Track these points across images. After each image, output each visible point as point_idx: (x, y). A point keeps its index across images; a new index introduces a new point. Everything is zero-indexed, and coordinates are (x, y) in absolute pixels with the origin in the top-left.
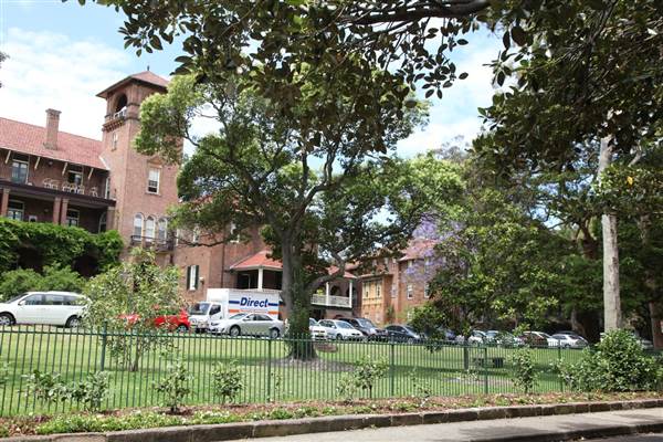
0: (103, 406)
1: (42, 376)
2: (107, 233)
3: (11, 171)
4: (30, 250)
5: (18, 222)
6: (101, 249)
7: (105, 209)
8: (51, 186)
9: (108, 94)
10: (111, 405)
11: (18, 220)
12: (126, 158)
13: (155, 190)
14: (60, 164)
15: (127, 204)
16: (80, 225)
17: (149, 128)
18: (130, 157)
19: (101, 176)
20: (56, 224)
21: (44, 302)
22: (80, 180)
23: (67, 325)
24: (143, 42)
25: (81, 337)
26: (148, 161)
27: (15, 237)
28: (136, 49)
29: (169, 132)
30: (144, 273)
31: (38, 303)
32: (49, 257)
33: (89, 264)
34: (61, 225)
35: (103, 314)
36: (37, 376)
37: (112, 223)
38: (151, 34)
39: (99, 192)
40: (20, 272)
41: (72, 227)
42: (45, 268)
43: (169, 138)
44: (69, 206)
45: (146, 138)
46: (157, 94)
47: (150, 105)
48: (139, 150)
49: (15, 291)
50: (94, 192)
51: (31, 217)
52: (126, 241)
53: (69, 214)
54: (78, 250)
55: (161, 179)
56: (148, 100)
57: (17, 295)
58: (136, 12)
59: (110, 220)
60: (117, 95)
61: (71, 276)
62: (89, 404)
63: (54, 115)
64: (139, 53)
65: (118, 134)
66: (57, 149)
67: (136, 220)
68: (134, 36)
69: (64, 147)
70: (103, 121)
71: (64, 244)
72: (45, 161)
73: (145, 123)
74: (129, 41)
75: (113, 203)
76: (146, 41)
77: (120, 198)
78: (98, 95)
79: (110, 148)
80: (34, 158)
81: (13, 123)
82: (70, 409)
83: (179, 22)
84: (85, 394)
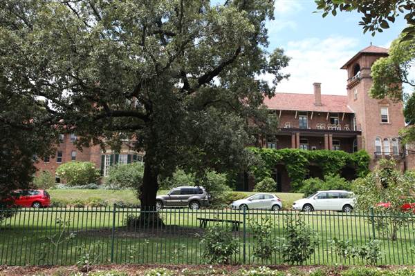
0: (379, 263)
1: (339, 241)
2: (358, 152)
3: (299, 123)
4: (314, 166)
5: (306, 151)
6: (356, 162)
7: (355, 137)
8: (321, 128)
9: (347, 66)
10: (384, 262)
11: (306, 149)
12: (364, 103)
13: (386, 121)
14: (325, 114)
15: (368, 133)
16: (341, 149)
17: (379, 81)
18: (367, 102)
19: (350, 117)
20: (327, 150)
21: (327, 197)
22: (337, 121)
23: (343, 211)
24: (376, 26)
25: (353, 218)
26: (379, 103)
27: (306, 160)
28: (372, 32)
29: (393, 81)
30: (390, 175)
31: (324, 198)
32: (326, 170)
33: (350, 172)
34: (330, 150)
35: (367, 203)
36: (336, 241)
37: (361, 145)
38: (380, 20)
39: (350, 127)
40: (312, 180)
41: (337, 150)
42: (325, 176)
43: (393, 86)
44: (333, 138)
45: (378, 88)
46: (381, 58)
47: (378, 66)
48: (374, 97)
49: (310, 191)
50: (347, 128)
51: (313, 147)
52: (372, 156)
53: (334, 143)
54: (342, 164)
55: (389, 112)
56: (376, 63)
57: (312, 193)
58: (368, 9)
59: (359, 143)
60: (353, 66)
61: (340, 181)
62: (369, 260)
63: (317, 86)
64: (373, 35)
65: (356, 90)
66: (322, 105)
67: (376, 141)
68: (369, 24)
69: (325, 104)
70: (347, 83)
71: (333, 161)
72: (316, 114)
73: (375, 79)
74: (366, 28)
75: (360, 133)
76: (378, 25)
77: (363, 129)
78: (341, 68)
79: (353, 99)
80: (310, 113)
81: (297, 95)
82: (358, 263)
83: (398, 6)
84: (366, 254)
